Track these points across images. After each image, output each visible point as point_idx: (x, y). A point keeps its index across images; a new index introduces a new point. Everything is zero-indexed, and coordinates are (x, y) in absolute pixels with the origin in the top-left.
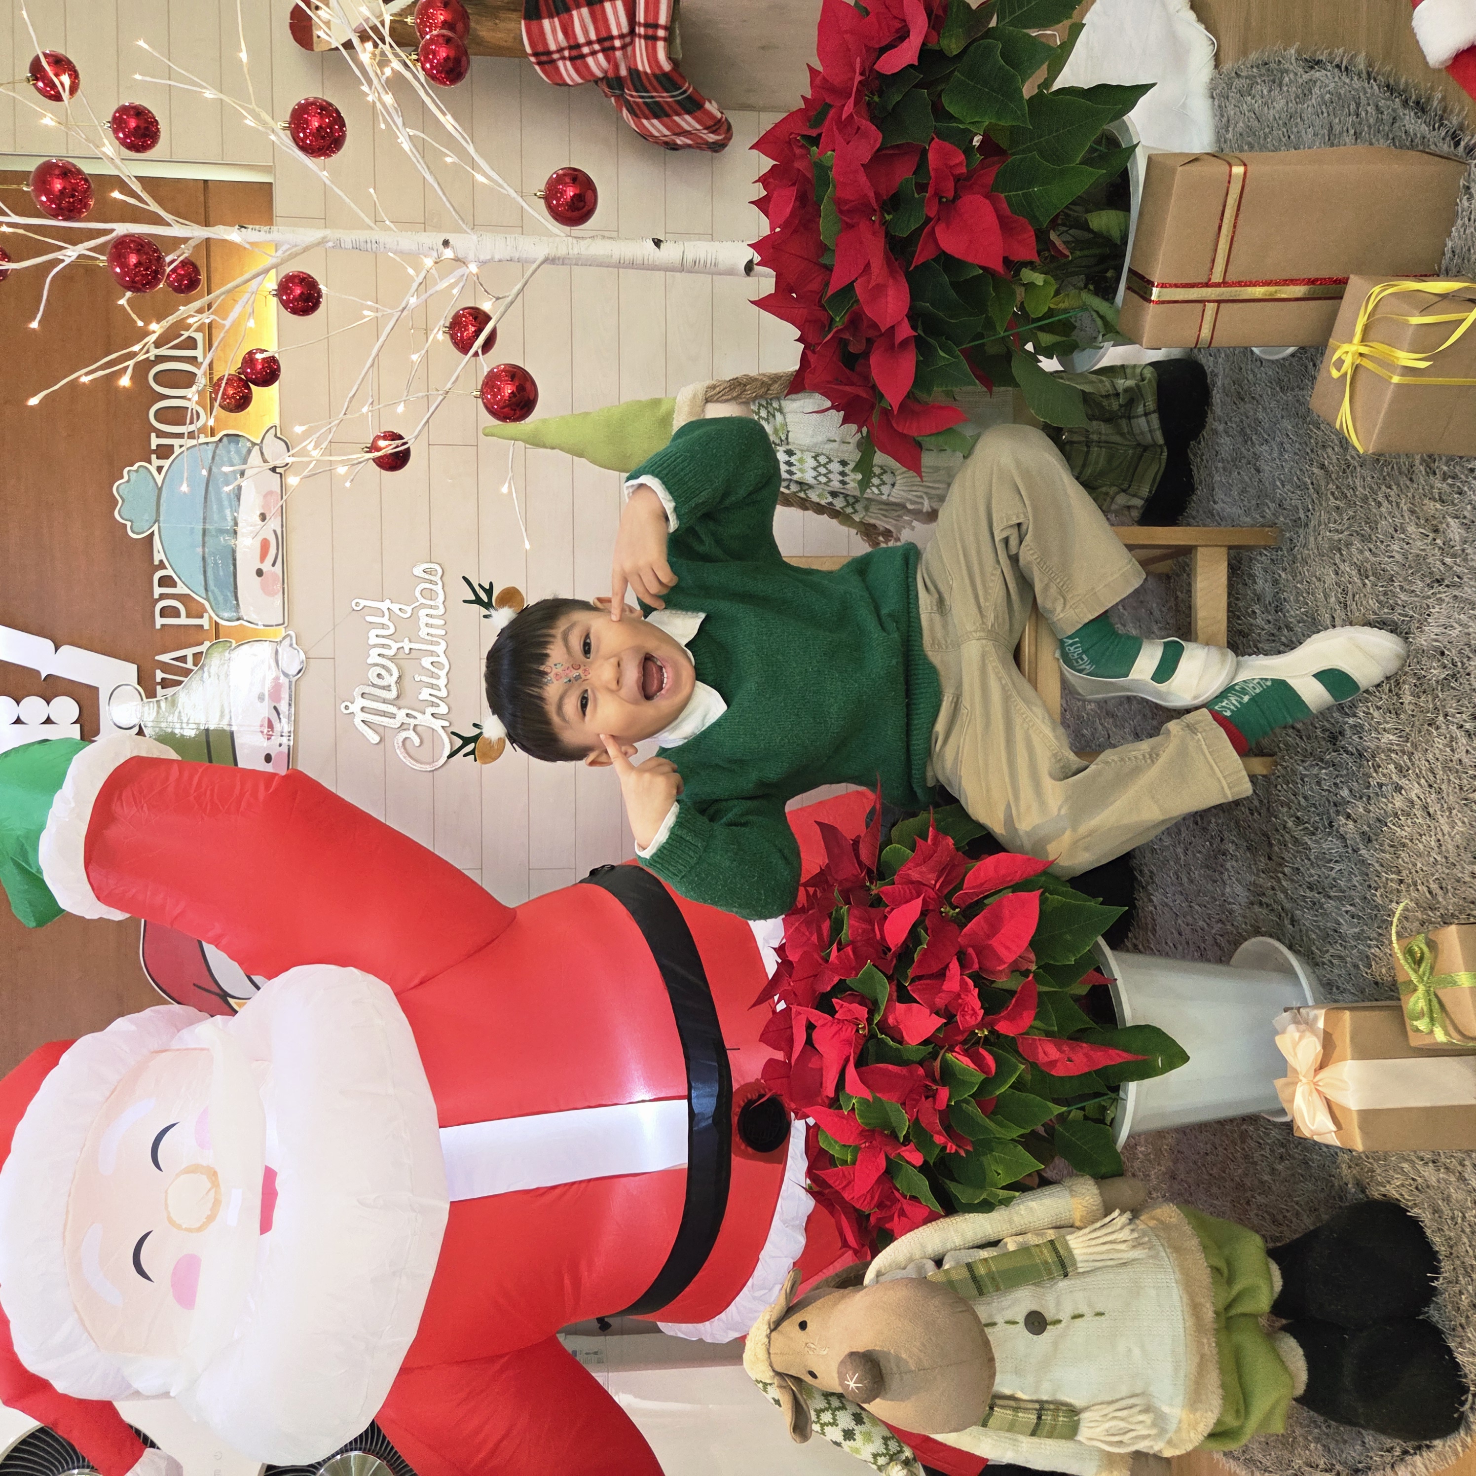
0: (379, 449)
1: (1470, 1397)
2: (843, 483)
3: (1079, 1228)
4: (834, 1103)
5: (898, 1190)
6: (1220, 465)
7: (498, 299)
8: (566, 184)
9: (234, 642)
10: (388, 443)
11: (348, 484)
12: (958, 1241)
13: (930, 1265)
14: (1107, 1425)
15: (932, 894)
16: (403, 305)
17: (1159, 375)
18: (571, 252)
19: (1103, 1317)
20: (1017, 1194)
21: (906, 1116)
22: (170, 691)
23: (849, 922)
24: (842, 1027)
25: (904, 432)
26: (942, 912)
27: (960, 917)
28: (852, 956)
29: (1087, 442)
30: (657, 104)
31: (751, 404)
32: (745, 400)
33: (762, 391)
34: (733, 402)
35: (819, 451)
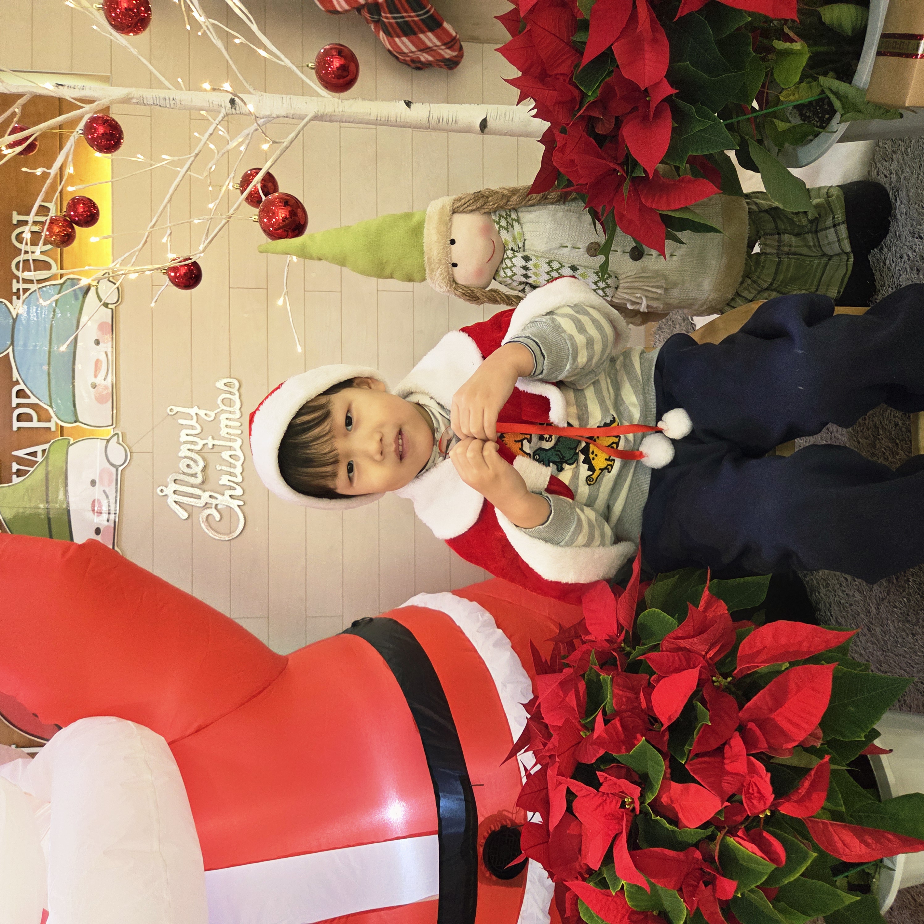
7: (274, 142)
8: (332, 57)
9: (72, 439)
18: (336, 110)
22: (21, 478)
23: (613, 691)
24: (606, 800)
25: (653, 207)
26: (714, 682)
27: (732, 686)
28: (620, 729)
29: (778, 254)
30: (406, 23)
31: (492, 214)
32: (487, 210)
33: (502, 203)
34: (477, 212)
35: (553, 257)
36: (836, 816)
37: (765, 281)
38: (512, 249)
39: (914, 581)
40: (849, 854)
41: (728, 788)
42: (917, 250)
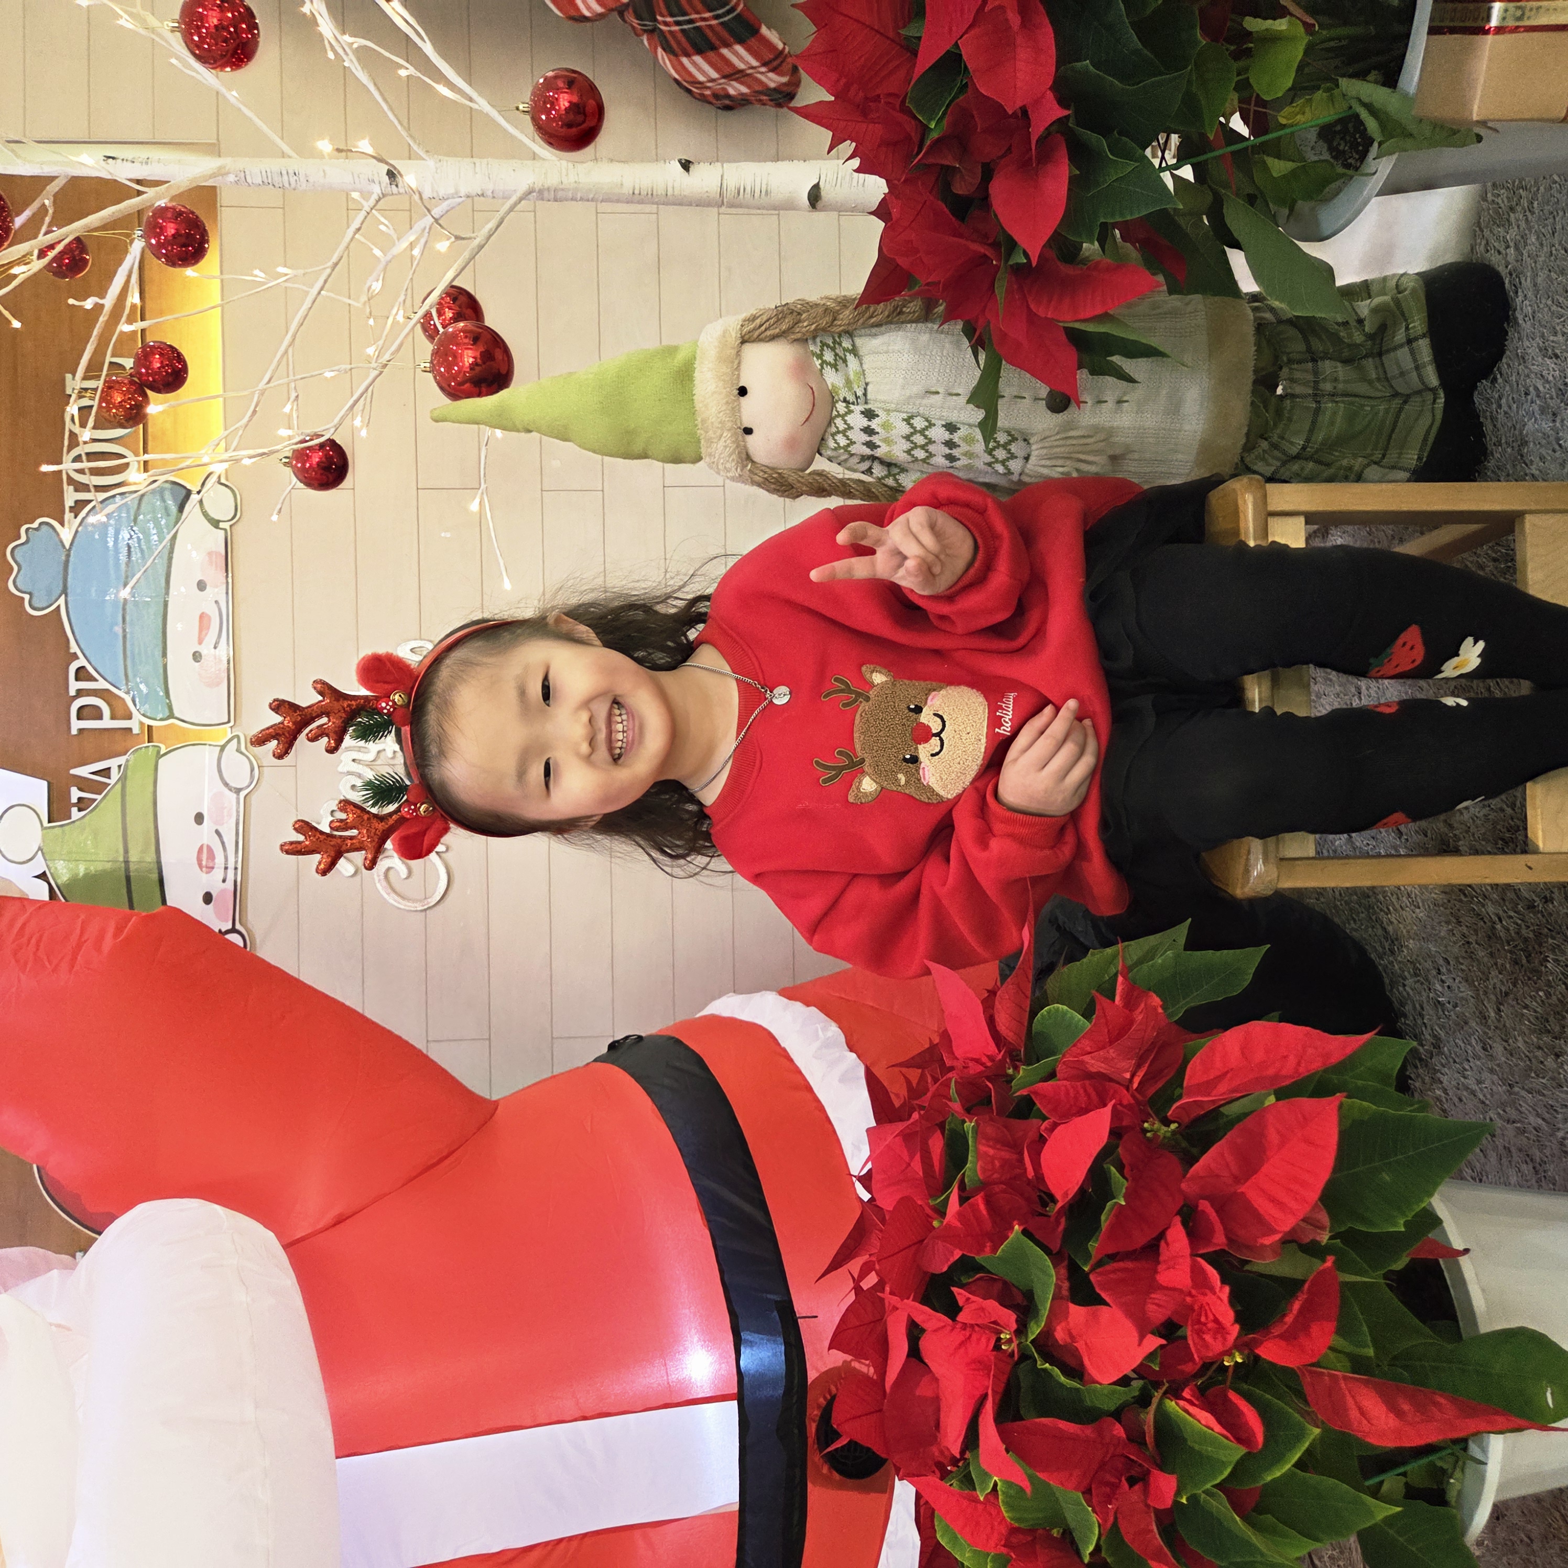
2: (951, 458)
4: (960, 1470)
7: (461, 238)
8: (558, 91)
9: (162, 747)
15: (1127, 1097)
18: (565, 181)
21: (1094, 1518)
23: (977, 1151)
24: (970, 1335)
25: (1049, 316)
26: (1146, 1131)
27: (1178, 1136)
28: (984, 1212)
29: (1316, 395)
30: (698, 30)
31: (810, 342)
32: (799, 335)
33: (823, 323)
34: (782, 339)
35: (912, 409)
36: (1359, 1365)
37: (1292, 443)
38: (845, 400)
39: (1556, 961)
40: (1367, 1430)
41: (1158, 1311)
42: (1551, 378)
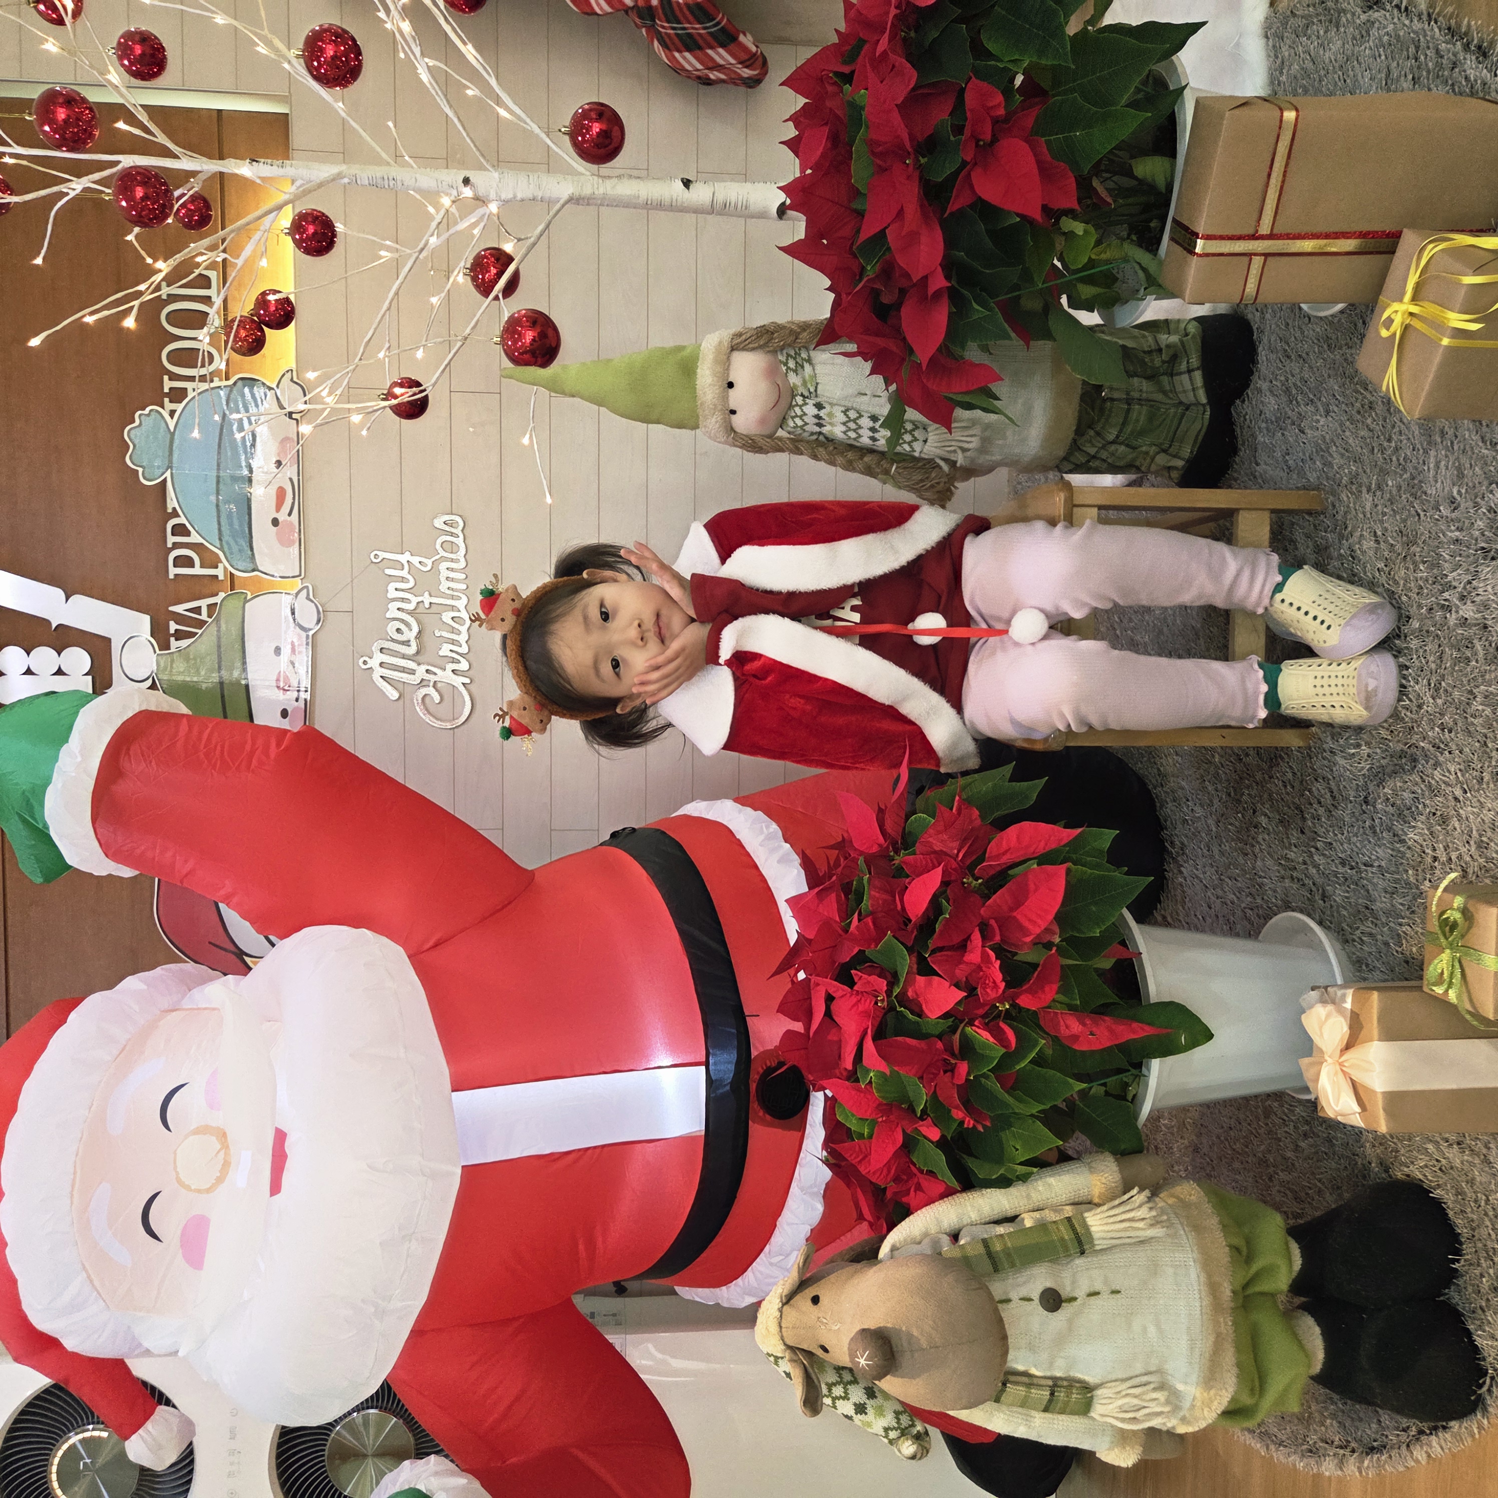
0: (396, 397)
1: (1488, 1381)
2: (874, 439)
3: (1098, 1205)
4: (852, 1076)
5: (914, 1165)
6: (1264, 425)
7: (519, 240)
8: (591, 120)
9: (249, 593)
10: (403, 390)
11: (364, 433)
12: (974, 1216)
13: (946, 1240)
14: (1120, 1402)
15: (954, 865)
16: (421, 245)
17: (1203, 331)
18: (596, 192)
19: (1118, 1296)
20: (1035, 1170)
21: (924, 1091)
22: (184, 643)
23: (869, 895)
24: (861, 998)
25: (934, 389)
26: (964, 883)
27: (981, 886)
28: (872, 926)
29: (1127, 400)
30: (690, 35)
31: (778, 354)
32: (772, 348)
33: (790, 340)
34: (760, 351)
35: (850, 405)
36: (1071, 1007)
37: (1110, 434)
38: (802, 395)
41: (961, 975)
